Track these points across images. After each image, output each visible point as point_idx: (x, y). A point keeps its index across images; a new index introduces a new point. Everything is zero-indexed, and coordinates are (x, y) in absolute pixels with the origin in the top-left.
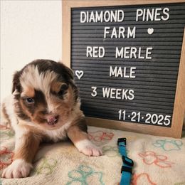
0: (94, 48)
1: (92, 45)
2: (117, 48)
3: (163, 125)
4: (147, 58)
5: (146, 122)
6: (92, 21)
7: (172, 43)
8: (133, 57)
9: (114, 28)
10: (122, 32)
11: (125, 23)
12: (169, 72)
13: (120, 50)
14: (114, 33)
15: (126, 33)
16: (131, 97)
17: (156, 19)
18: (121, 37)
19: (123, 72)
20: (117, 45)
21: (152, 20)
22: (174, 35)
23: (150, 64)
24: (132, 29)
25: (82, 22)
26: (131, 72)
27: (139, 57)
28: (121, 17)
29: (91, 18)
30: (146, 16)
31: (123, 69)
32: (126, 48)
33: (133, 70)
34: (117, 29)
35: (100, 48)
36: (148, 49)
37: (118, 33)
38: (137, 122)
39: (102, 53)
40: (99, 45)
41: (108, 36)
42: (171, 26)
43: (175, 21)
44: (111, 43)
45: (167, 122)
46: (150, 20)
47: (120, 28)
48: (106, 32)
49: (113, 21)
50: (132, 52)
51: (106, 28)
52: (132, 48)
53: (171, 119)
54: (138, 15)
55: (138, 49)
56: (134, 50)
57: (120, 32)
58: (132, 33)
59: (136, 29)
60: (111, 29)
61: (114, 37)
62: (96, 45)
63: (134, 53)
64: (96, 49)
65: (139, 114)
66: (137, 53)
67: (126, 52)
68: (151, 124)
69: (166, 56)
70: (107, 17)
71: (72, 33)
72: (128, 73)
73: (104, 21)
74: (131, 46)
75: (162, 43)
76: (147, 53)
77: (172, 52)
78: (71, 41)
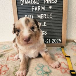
0: (28, 15)
1: (27, 14)
2: (38, 15)
3: (59, 43)
4: (50, 18)
5: (52, 42)
6: (26, 4)
7: (59, 12)
8: (45, 18)
9: (36, 7)
10: (39, 8)
11: (40, 4)
12: (59, 23)
13: (39, 15)
14: (36, 9)
15: (41, 9)
16: (45, 34)
17: (52, 3)
18: (39, 10)
19: (41, 24)
20: (38, 14)
21: (51, 3)
22: (59, 8)
23: (52, 20)
24: (43, 7)
25: (21, 4)
26: (45, 24)
27: (47, 18)
28: (38, 2)
29: (25, 3)
30: (48, 1)
31: (41, 23)
32: (41, 15)
33: (45, 23)
34: (37, 7)
35: (31, 15)
36: (50, 14)
37: (37, 9)
38: (49, 43)
39: (32, 17)
40: (30, 14)
41: (34, 10)
42: (58, 5)
43: (59, 3)
44: (35, 13)
45: (60, 41)
46: (50, 3)
47: (38, 7)
48: (32, 9)
49: (35, 4)
50: (44, 16)
51: (32, 7)
52: (44, 14)
53: (61, 40)
54: (45, 1)
55: (46, 15)
56: (45, 15)
57: (38, 8)
58: (43, 8)
59: (45, 7)
60: (35, 7)
61: (36, 10)
62: (29, 14)
63: (45, 16)
64: (29, 16)
65: (49, 40)
66: (46, 16)
67: (42, 16)
68: (54, 43)
69: (57, 17)
70: (32, 2)
71: (17, 10)
72: (43, 24)
73: (31, 4)
74: (43, 13)
75: (55, 12)
76: (50, 16)
77: (59, 15)
78: (18, 13)
